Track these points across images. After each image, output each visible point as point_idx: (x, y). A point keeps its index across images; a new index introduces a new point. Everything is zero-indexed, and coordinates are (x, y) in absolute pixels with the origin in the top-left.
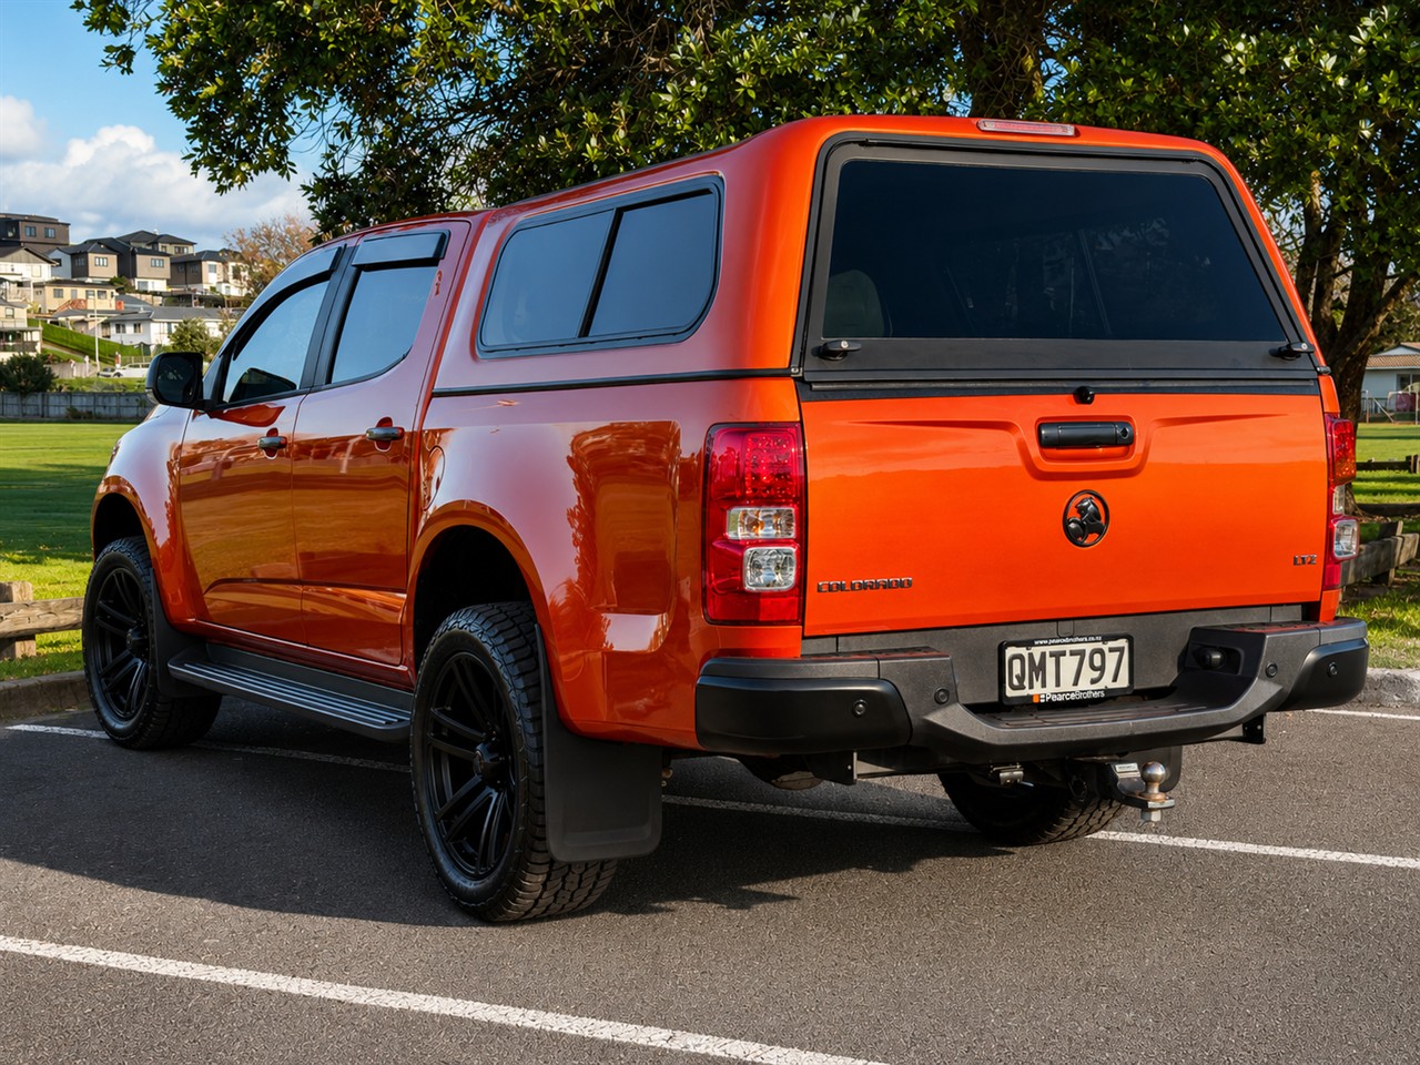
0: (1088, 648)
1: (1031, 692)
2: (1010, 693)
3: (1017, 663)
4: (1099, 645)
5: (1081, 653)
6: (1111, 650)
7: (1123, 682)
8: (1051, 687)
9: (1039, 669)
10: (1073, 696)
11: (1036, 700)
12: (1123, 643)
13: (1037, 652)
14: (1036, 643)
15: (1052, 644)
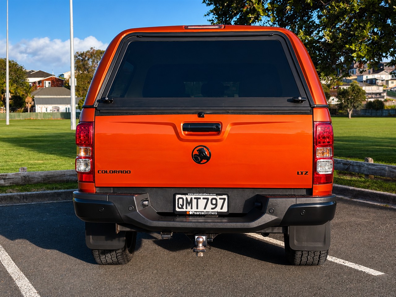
0: (210, 197)
1: (187, 210)
2: (177, 209)
3: (181, 201)
4: (215, 197)
5: (208, 199)
6: (220, 199)
7: (225, 209)
8: (194, 209)
9: (190, 203)
10: (203, 213)
11: (188, 213)
12: (225, 197)
13: (189, 197)
14: (189, 194)
15: (195, 195)
